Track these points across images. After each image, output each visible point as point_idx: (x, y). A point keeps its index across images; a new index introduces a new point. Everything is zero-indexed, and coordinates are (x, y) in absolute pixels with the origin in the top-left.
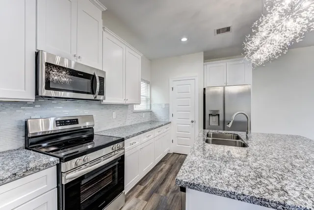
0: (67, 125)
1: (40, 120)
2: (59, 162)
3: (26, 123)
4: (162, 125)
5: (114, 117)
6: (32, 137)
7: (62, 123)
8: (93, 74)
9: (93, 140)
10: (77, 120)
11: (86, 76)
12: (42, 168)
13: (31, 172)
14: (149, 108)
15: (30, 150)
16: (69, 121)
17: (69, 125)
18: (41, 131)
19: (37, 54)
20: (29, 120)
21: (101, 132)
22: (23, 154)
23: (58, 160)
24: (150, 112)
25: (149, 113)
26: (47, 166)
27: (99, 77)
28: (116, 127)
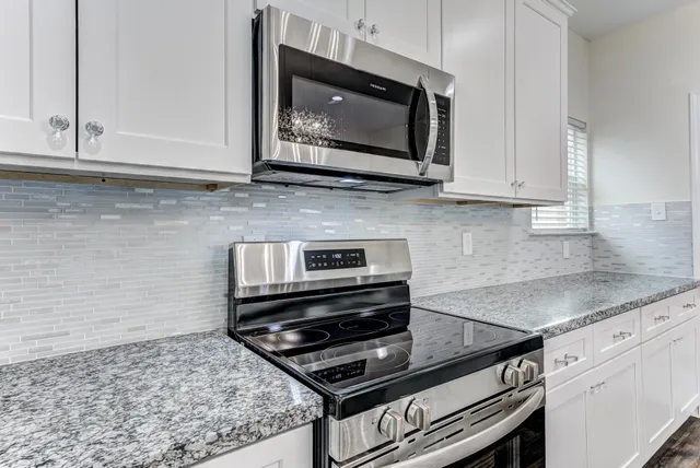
0: (335, 267)
1: (266, 245)
2: (320, 415)
3: (231, 253)
4: (672, 293)
5: (468, 250)
6: (246, 301)
7: (322, 260)
8: (415, 85)
9: (409, 327)
10: (362, 252)
11: (393, 91)
12: (266, 431)
13: (234, 444)
14: (583, 223)
15: (239, 341)
16: (339, 256)
17: (341, 267)
18: (268, 282)
19: (257, 26)
20: (239, 247)
21: (430, 298)
22: (221, 354)
23: (317, 405)
24: (592, 238)
25: (587, 242)
26: (283, 423)
27: (437, 97)
28: (472, 284)
